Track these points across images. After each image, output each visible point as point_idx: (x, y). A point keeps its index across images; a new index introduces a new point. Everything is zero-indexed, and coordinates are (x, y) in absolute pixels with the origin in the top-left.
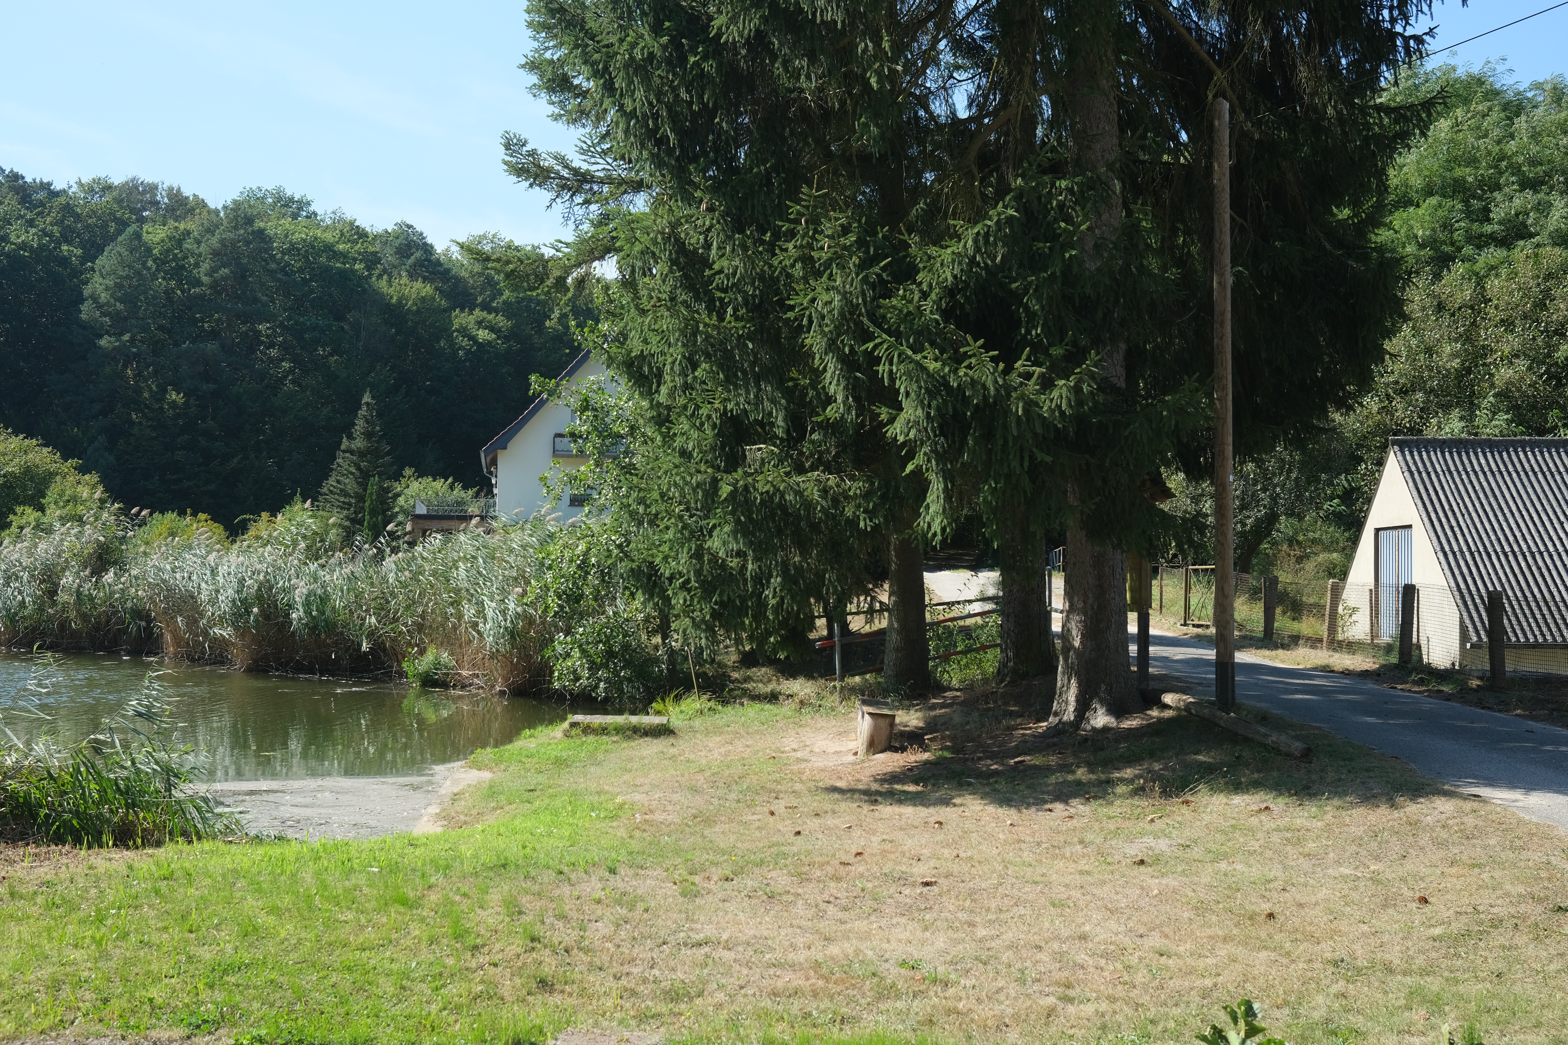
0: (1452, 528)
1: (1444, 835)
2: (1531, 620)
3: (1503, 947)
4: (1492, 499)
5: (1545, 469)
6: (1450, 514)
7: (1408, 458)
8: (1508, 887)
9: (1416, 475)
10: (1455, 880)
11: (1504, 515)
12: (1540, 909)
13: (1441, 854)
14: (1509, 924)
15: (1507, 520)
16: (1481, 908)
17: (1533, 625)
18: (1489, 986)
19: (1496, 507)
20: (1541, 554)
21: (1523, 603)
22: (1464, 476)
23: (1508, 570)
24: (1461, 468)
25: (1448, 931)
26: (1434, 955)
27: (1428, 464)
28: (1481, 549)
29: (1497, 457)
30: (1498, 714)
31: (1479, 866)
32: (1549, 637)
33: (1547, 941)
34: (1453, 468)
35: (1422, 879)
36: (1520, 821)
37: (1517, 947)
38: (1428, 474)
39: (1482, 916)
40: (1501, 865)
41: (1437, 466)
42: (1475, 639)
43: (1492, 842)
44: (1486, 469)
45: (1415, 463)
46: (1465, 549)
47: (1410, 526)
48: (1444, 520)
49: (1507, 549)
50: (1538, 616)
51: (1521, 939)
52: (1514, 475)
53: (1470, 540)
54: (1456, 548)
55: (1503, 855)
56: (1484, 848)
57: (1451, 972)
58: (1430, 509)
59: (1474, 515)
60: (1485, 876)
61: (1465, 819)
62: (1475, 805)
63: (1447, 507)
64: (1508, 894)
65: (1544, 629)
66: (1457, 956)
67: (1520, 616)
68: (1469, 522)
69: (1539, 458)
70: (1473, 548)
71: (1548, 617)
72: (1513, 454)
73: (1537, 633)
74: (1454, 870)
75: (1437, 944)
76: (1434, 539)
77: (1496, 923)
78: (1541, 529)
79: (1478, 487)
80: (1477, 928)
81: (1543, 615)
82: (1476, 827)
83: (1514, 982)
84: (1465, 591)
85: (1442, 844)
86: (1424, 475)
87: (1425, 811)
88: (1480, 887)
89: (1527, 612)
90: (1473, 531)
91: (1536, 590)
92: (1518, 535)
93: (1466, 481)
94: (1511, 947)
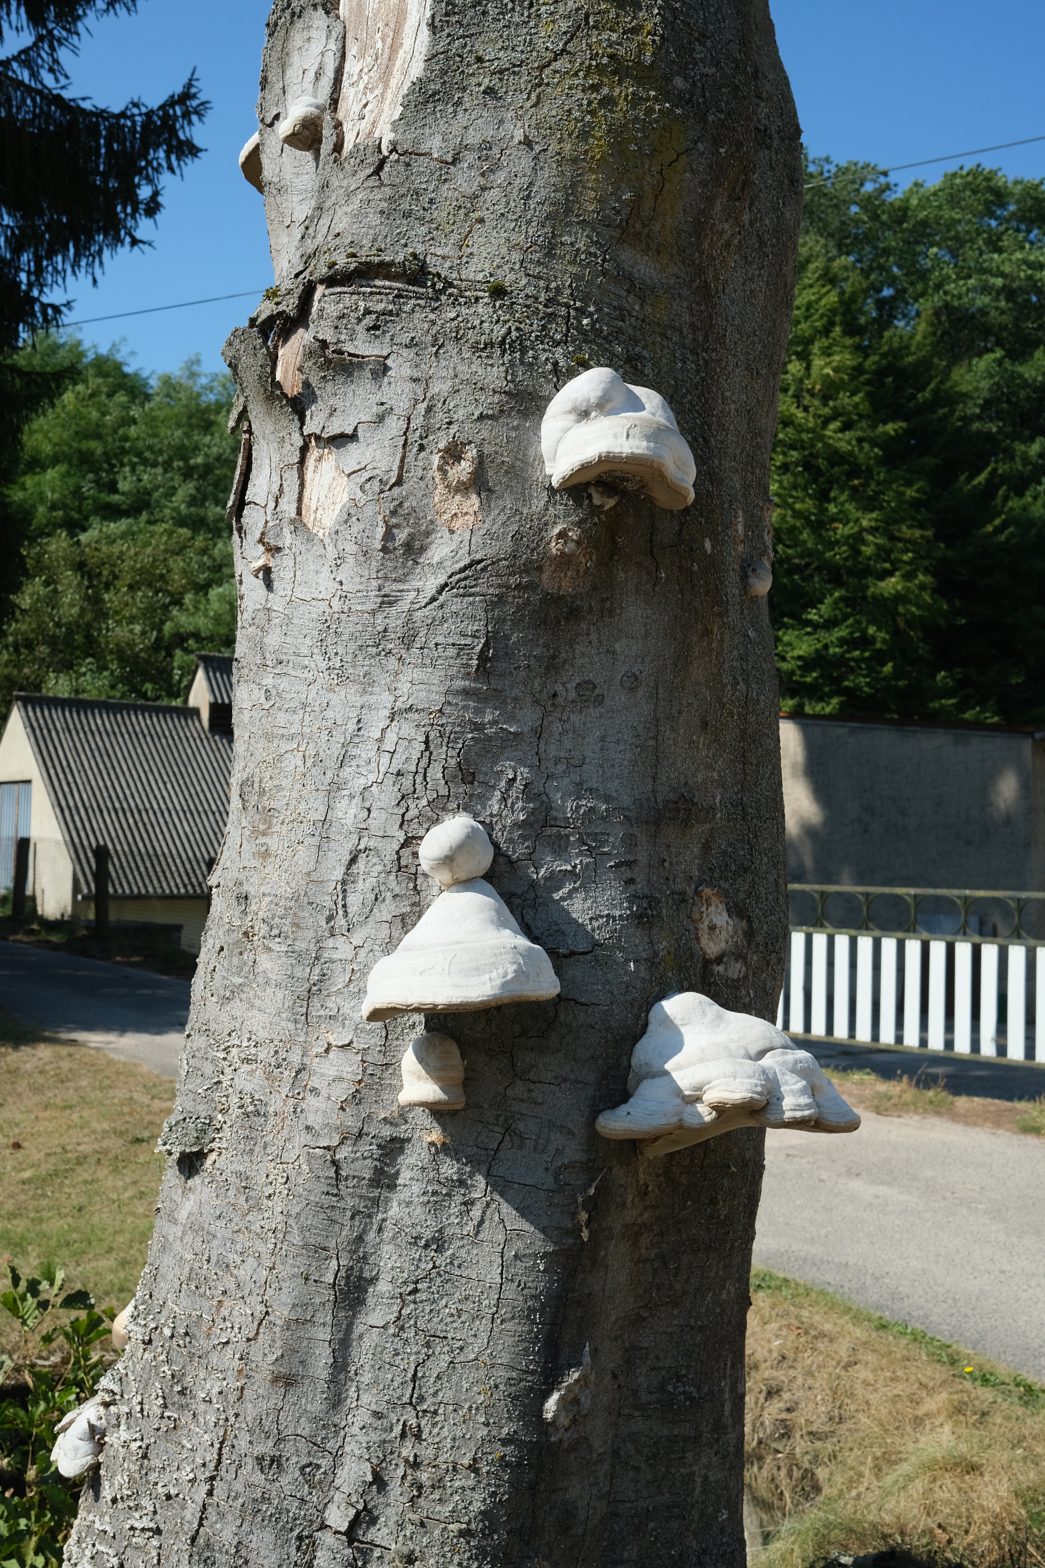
0: (68, 784)
1: (40, 1080)
2: (136, 873)
3: (86, 1182)
4: (106, 758)
5: (153, 732)
6: (67, 770)
7: (31, 714)
8: (94, 1125)
9: (38, 732)
10: (47, 1123)
11: (116, 773)
12: (121, 1142)
13: (37, 1099)
14: (92, 1160)
15: (118, 778)
16: (69, 1148)
17: (138, 877)
18: (70, 1220)
19: (109, 765)
20: (147, 811)
21: (130, 857)
22: (82, 735)
23: (117, 826)
24: (79, 727)
25: (37, 1173)
26: (22, 1197)
27: (49, 722)
28: (95, 805)
29: (112, 718)
30: (100, 962)
31: (70, 1107)
32: (150, 889)
33: (124, 1171)
34: (71, 727)
35: (17, 1125)
36: (110, 1062)
37: (98, 1180)
38: (49, 731)
39: (69, 1155)
40: (90, 1105)
41: (58, 724)
42: (85, 891)
43: (84, 1083)
44: (102, 729)
45: (37, 720)
46: (80, 804)
47: (29, 782)
48: (61, 776)
49: (117, 805)
50: (142, 869)
51: (102, 1172)
52: (126, 736)
53: (85, 796)
54: (71, 804)
55: (92, 1095)
56: (76, 1090)
57: (37, 1212)
58: (49, 764)
59: (89, 772)
60: (75, 1117)
61: (61, 1064)
62: (71, 1049)
63: (65, 764)
64: (94, 1132)
65: (147, 881)
66: (44, 1195)
67: (127, 869)
68: (84, 778)
69: (149, 722)
70: (87, 804)
71: (150, 870)
72: (126, 716)
73: (140, 884)
74: (47, 1114)
75: (26, 1187)
76: (52, 794)
77: (81, 1160)
78: (148, 788)
79: (93, 746)
80: (64, 1167)
81: (146, 869)
82: (70, 1070)
83: (93, 1213)
84: (78, 846)
85: (37, 1089)
86: (45, 732)
87: (25, 1058)
88: (69, 1127)
89: (133, 865)
90: (88, 787)
91: (141, 845)
92: (128, 792)
93: (83, 740)
94: (93, 1181)
